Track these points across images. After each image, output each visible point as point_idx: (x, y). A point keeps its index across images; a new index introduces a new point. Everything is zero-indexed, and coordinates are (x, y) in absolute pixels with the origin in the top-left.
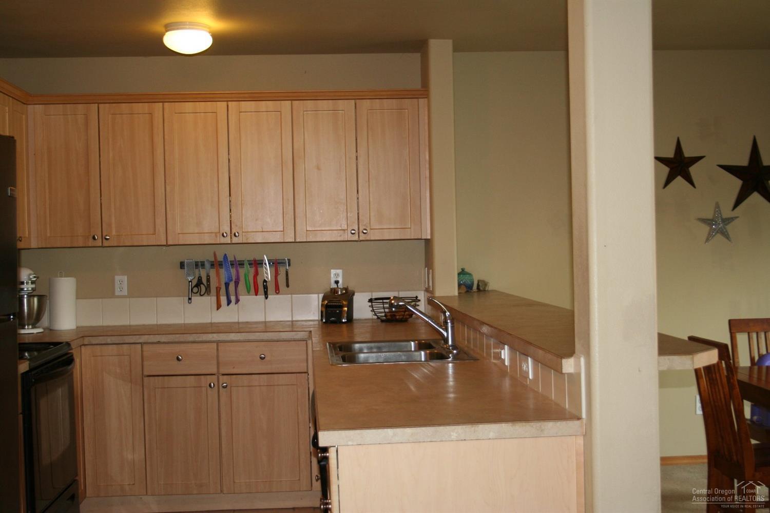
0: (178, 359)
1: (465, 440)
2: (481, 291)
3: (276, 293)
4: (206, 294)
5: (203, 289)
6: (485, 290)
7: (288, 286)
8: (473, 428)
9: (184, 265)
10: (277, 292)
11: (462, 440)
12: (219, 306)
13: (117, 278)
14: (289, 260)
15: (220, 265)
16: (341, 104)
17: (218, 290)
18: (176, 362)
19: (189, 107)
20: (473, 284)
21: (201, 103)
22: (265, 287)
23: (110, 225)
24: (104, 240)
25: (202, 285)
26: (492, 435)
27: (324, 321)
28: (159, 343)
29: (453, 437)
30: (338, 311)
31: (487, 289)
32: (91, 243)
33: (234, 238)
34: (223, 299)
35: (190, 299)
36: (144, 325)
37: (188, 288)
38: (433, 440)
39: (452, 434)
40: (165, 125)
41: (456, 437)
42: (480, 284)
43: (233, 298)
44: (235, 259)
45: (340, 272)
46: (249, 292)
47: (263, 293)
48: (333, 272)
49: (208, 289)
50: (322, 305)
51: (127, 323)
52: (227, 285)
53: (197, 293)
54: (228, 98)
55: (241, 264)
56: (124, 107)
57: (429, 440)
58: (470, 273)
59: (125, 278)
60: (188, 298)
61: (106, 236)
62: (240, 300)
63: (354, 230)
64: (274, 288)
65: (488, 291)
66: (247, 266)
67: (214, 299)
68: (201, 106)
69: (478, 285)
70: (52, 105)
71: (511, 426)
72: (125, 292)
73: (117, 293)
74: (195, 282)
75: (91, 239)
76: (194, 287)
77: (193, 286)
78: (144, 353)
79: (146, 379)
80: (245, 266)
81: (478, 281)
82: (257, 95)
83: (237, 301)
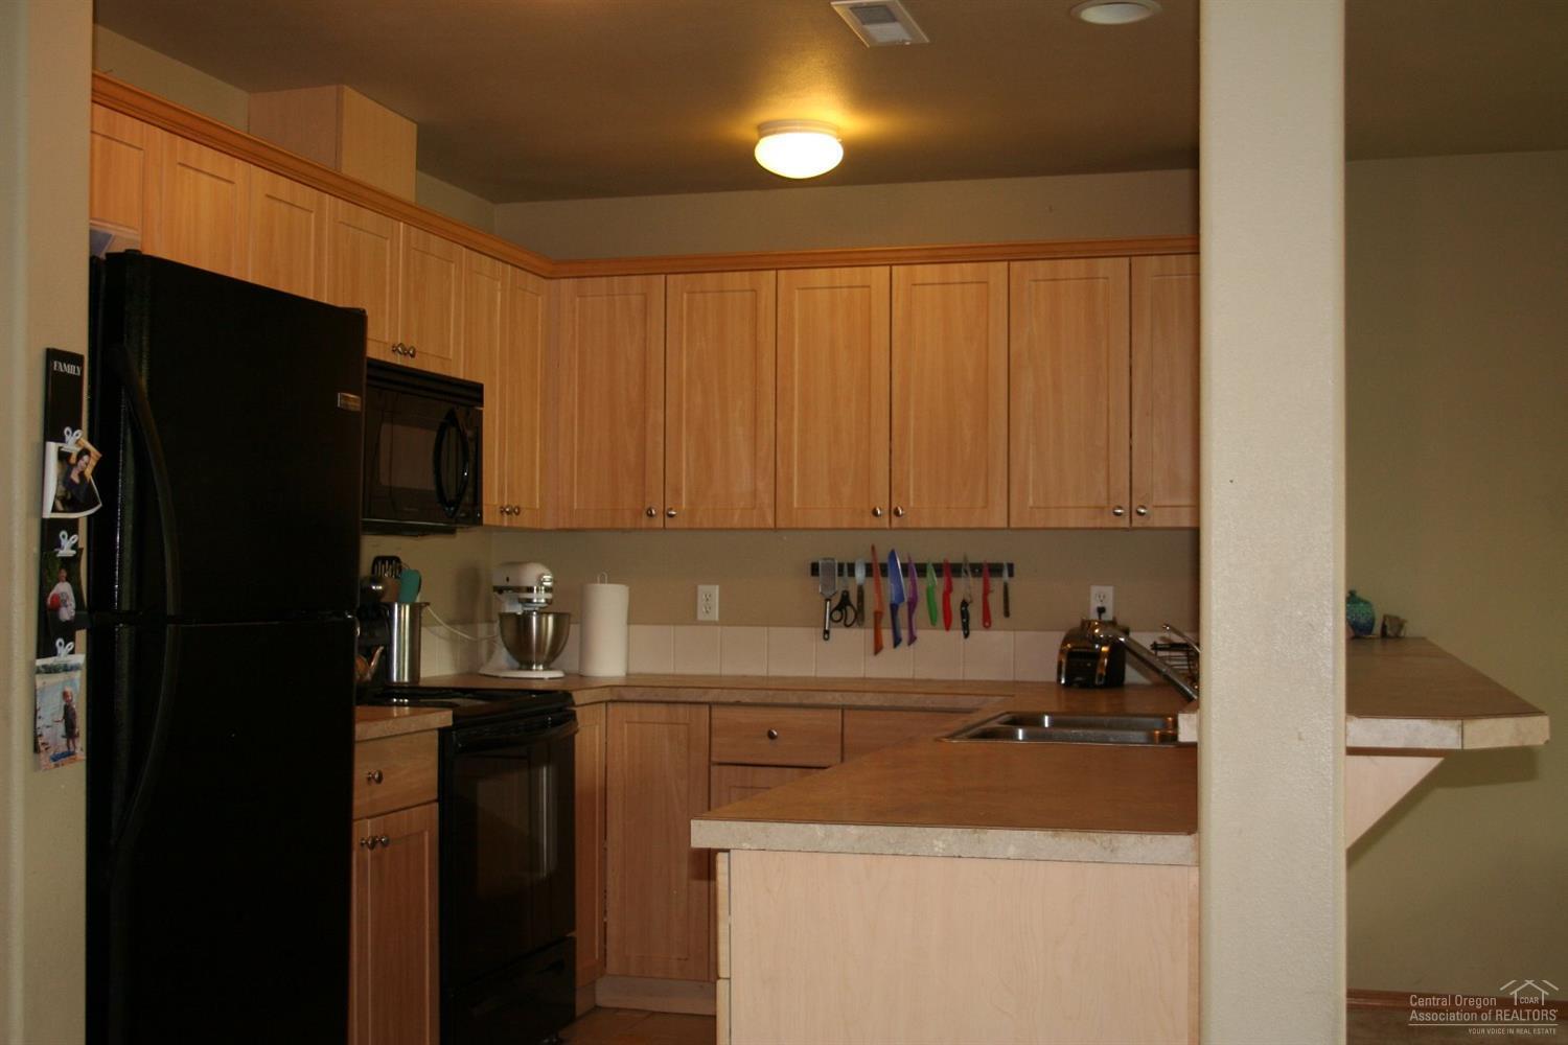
0: (771, 736)
1: (960, 857)
2: (1390, 637)
3: (985, 626)
4: (855, 624)
5: (851, 615)
6: (1397, 637)
7: (1007, 614)
8: (976, 835)
9: (817, 570)
10: (987, 624)
11: (954, 857)
12: (878, 648)
13: (703, 589)
14: (1011, 566)
15: (884, 570)
16: (1104, 266)
17: (878, 615)
18: (767, 741)
19: (820, 276)
20: (1372, 623)
21: (843, 269)
22: (965, 615)
23: (677, 491)
24: (667, 519)
25: (848, 608)
26: (1012, 851)
27: (1063, 682)
28: (738, 704)
29: (936, 849)
30: (1089, 665)
31: (1402, 634)
32: (644, 522)
33: (895, 520)
34: (887, 635)
35: (827, 632)
36: (745, 676)
37: (823, 610)
38: (901, 852)
39: (935, 842)
40: (779, 309)
41: (944, 850)
42: (1387, 623)
43: (904, 634)
44: (909, 558)
45: (1109, 591)
46: (933, 622)
47: (960, 626)
48: (1095, 590)
49: (859, 616)
50: (1062, 652)
51: (715, 671)
52: (894, 608)
53: (839, 621)
54: (891, 260)
55: (922, 570)
56: (710, 279)
57: (892, 851)
58: (1368, 599)
59: (716, 590)
60: (821, 631)
61: (671, 509)
62: (918, 639)
63: (1120, 508)
64: (980, 616)
65: (1404, 637)
66: (931, 573)
67: (870, 633)
68: (844, 275)
69: (1384, 627)
70: (588, 279)
71: (1053, 836)
72: (715, 615)
73: (701, 617)
74: (836, 601)
75: (645, 516)
76: (836, 609)
77: (834, 606)
78: (713, 722)
79: (715, 769)
80: (928, 574)
81: (1385, 617)
82: (946, 253)
83: (912, 639)
